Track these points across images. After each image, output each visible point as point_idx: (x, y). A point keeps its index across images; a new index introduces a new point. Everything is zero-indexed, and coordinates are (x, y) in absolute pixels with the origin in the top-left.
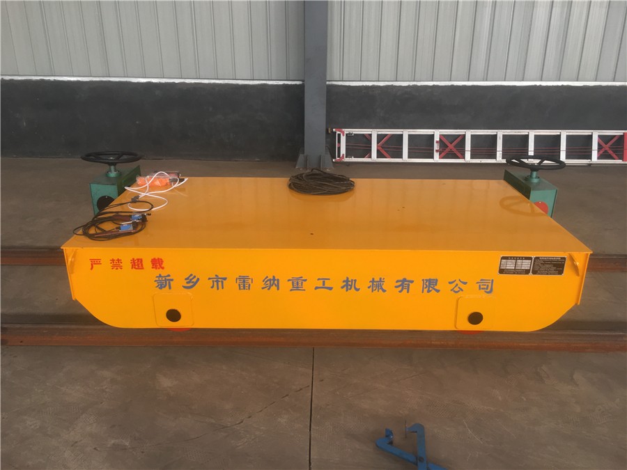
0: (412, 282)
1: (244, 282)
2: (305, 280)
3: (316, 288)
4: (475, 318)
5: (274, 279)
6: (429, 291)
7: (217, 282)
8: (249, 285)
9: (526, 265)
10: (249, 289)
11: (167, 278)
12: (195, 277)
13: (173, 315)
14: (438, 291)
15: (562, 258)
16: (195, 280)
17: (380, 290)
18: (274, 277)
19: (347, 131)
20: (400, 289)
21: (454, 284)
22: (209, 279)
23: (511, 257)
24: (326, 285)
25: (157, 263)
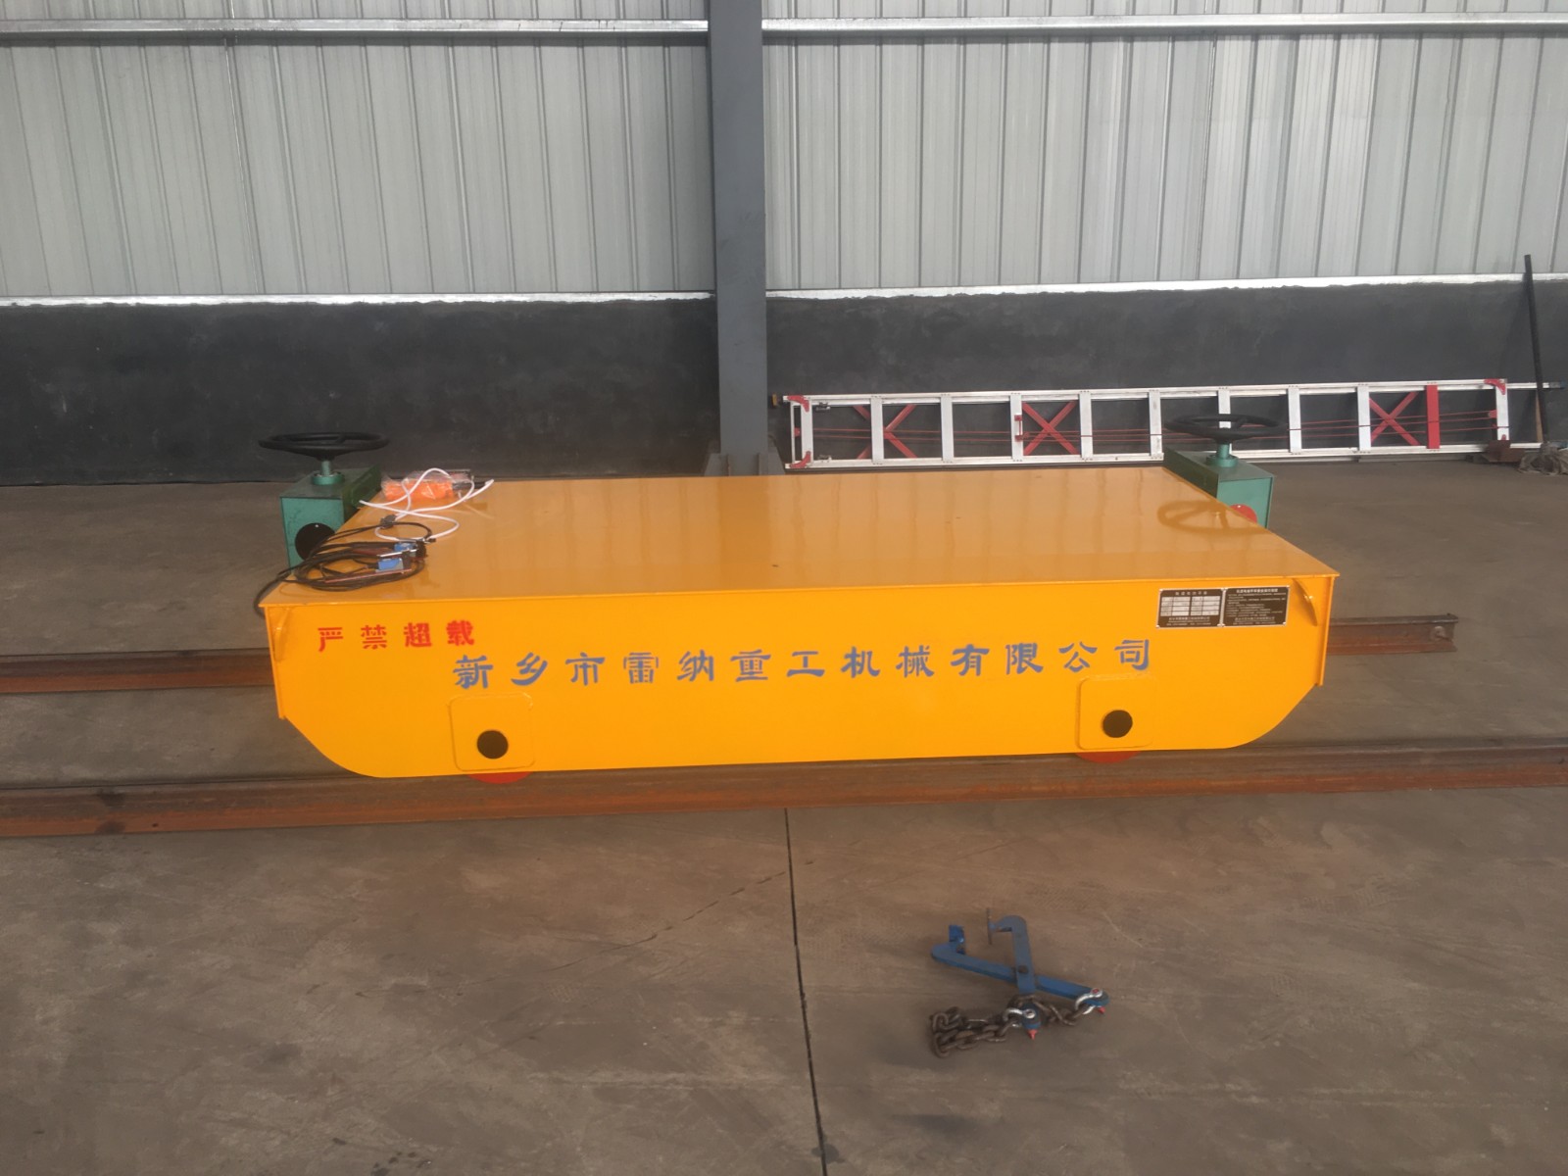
0: (985, 651)
1: (641, 665)
2: (767, 657)
3: (791, 673)
4: (1117, 723)
5: (703, 658)
6: (1020, 670)
7: (585, 667)
8: (652, 672)
9: (1211, 606)
10: (651, 680)
11: (480, 663)
12: (538, 659)
13: (492, 744)
14: (1038, 669)
15: (1281, 590)
16: (537, 666)
17: (922, 673)
18: (702, 652)
19: (814, 399)
20: (962, 666)
21: (1070, 654)
22: (568, 662)
23: (1180, 592)
24: (811, 667)
25: (459, 632)
